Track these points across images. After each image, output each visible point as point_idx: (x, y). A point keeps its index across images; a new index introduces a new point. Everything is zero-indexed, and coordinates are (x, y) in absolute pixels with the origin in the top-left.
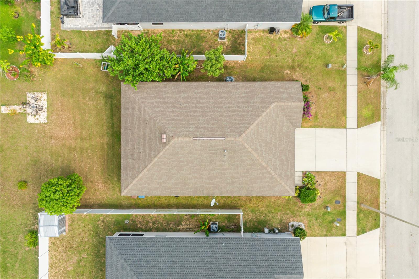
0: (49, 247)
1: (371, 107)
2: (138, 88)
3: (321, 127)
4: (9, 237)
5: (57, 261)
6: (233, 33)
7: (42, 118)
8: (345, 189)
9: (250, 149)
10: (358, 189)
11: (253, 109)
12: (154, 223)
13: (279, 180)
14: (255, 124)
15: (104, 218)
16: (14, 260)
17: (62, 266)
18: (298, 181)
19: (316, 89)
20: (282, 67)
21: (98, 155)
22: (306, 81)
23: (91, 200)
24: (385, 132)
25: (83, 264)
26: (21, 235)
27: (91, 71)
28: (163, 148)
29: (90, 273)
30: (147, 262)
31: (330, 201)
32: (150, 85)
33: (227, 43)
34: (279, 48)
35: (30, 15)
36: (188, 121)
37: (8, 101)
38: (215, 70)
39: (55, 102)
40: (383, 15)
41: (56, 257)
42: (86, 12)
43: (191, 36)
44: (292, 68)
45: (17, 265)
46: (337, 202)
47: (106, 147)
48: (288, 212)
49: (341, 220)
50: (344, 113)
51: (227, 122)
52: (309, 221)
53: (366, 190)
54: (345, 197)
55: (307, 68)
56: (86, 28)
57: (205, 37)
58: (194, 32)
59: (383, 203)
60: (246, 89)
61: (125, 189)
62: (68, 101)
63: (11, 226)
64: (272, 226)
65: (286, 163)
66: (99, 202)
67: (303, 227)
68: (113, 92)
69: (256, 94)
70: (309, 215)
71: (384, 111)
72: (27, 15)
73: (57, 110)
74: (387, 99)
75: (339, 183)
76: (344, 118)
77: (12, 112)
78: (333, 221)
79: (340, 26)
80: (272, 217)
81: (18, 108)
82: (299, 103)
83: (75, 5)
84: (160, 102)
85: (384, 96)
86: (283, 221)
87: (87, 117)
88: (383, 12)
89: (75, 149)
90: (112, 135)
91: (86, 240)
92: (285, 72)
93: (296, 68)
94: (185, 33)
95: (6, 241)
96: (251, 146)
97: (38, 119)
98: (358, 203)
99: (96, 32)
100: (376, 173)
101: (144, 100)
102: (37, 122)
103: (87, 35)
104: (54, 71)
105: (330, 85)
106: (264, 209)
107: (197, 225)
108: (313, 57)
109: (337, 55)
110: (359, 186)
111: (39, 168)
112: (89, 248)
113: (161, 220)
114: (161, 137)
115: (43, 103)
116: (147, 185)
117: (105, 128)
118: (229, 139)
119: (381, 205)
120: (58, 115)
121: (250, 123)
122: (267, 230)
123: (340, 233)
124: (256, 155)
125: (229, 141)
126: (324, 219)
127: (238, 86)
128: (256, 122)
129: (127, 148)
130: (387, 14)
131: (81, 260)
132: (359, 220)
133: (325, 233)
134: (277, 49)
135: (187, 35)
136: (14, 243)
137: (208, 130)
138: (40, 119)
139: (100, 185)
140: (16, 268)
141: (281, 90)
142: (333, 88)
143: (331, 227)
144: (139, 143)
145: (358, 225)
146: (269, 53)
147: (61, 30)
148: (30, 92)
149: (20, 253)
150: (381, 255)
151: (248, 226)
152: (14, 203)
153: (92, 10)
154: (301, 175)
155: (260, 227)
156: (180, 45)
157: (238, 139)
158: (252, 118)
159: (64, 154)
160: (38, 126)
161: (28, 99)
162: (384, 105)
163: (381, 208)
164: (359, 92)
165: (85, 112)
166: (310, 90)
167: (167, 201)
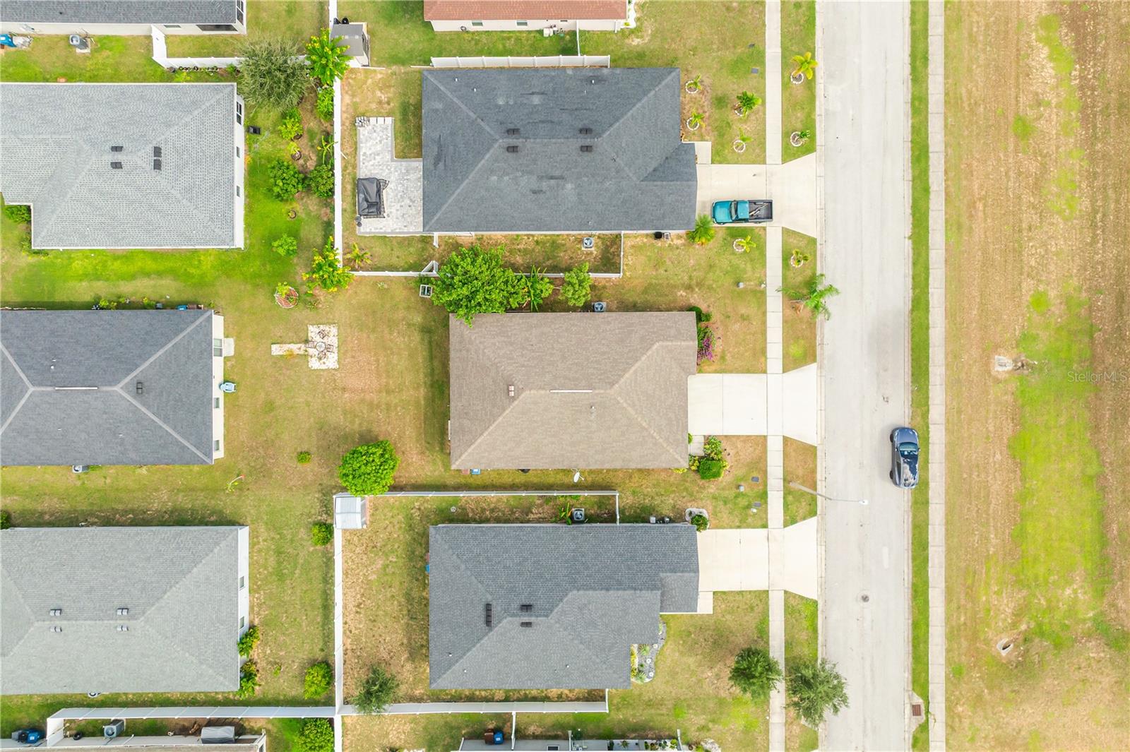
0: (343, 546)
1: (802, 342)
2: (474, 323)
3: (731, 372)
4: (285, 532)
5: (354, 567)
6: (603, 239)
7: (332, 361)
8: (766, 461)
9: (625, 405)
10: (784, 460)
11: (630, 351)
12: (492, 511)
13: (665, 446)
14: (631, 371)
15: (421, 504)
16: (292, 564)
17: (361, 573)
18: (697, 448)
19: (722, 318)
20: (674, 287)
21: (412, 414)
22: (709, 306)
23: (402, 479)
24: (823, 379)
25: (390, 570)
26: (302, 530)
27: (400, 294)
28: (510, 405)
29: (401, 583)
30: (488, 559)
31: (743, 478)
32: (489, 318)
33: (595, 253)
34: (670, 259)
35: (312, 214)
36: (543, 368)
37: (281, 337)
38: (579, 297)
39: (349, 338)
40: (818, 211)
41: (353, 561)
42: (393, 210)
43: (544, 243)
44: (689, 288)
45: (297, 571)
46: (755, 479)
47: (423, 402)
48: (685, 494)
49: (760, 505)
50: (764, 352)
51: (594, 368)
52: (715, 507)
53: (796, 461)
54: (765, 472)
55: (710, 288)
56: (392, 233)
57: (563, 245)
58: (549, 238)
59: (821, 480)
60: (619, 323)
61: (456, 460)
62: (369, 337)
63: (288, 516)
64: (661, 514)
65: (675, 423)
66: (413, 481)
67: (705, 514)
68: (433, 323)
69: (633, 330)
70: (715, 498)
71: (822, 349)
72: (308, 214)
73: (352, 350)
74: (826, 330)
75: (757, 451)
76: (763, 359)
77: (288, 353)
78: (748, 507)
79: (757, 227)
80: (662, 501)
81: (296, 348)
82: (691, 343)
83: (378, 201)
84: (505, 342)
85: (822, 328)
86: (678, 506)
87: (395, 359)
88: (818, 207)
89: (378, 406)
90: (432, 386)
91: (395, 536)
92: (679, 294)
93: (694, 287)
94: (535, 238)
95: (281, 538)
96: (626, 401)
97: (324, 363)
98: (784, 480)
99: (408, 237)
100: (811, 438)
101: (483, 340)
102: (324, 367)
103: (394, 242)
104: (348, 294)
105: (743, 312)
106: (649, 490)
107: (554, 513)
108: (717, 272)
109: (753, 269)
110: (786, 455)
111: (326, 433)
112: (399, 547)
113: (502, 506)
114: (508, 389)
115: (333, 340)
116: (487, 454)
117: (422, 376)
118: (597, 391)
119: (819, 483)
120: (353, 357)
121: (625, 371)
122: (653, 519)
123: (760, 523)
124: (633, 412)
125: (597, 394)
126: (735, 504)
127: (610, 319)
128: (633, 368)
129: (460, 404)
130: (824, 209)
131: (388, 565)
132: (786, 505)
133: (738, 524)
134: (667, 261)
135: (537, 242)
136: (292, 541)
137: (569, 379)
138: (327, 363)
139: (414, 458)
140: (297, 575)
141: (668, 324)
142: (748, 316)
143: (747, 515)
144: (477, 398)
145: (785, 512)
146: (656, 267)
147: (356, 235)
148: (313, 325)
149: (301, 555)
150: (819, 556)
151: (627, 514)
152: (291, 483)
153: (402, 206)
154: (702, 440)
155: (644, 515)
156: (528, 256)
157: (608, 391)
158: (627, 364)
159: (363, 413)
160: (325, 373)
161: (309, 335)
162: (822, 340)
163: (819, 487)
164: (785, 322)
165: (392, 353)
166: (713, 320)
167: (510, 480)
